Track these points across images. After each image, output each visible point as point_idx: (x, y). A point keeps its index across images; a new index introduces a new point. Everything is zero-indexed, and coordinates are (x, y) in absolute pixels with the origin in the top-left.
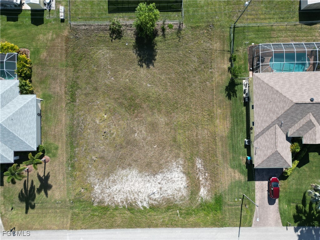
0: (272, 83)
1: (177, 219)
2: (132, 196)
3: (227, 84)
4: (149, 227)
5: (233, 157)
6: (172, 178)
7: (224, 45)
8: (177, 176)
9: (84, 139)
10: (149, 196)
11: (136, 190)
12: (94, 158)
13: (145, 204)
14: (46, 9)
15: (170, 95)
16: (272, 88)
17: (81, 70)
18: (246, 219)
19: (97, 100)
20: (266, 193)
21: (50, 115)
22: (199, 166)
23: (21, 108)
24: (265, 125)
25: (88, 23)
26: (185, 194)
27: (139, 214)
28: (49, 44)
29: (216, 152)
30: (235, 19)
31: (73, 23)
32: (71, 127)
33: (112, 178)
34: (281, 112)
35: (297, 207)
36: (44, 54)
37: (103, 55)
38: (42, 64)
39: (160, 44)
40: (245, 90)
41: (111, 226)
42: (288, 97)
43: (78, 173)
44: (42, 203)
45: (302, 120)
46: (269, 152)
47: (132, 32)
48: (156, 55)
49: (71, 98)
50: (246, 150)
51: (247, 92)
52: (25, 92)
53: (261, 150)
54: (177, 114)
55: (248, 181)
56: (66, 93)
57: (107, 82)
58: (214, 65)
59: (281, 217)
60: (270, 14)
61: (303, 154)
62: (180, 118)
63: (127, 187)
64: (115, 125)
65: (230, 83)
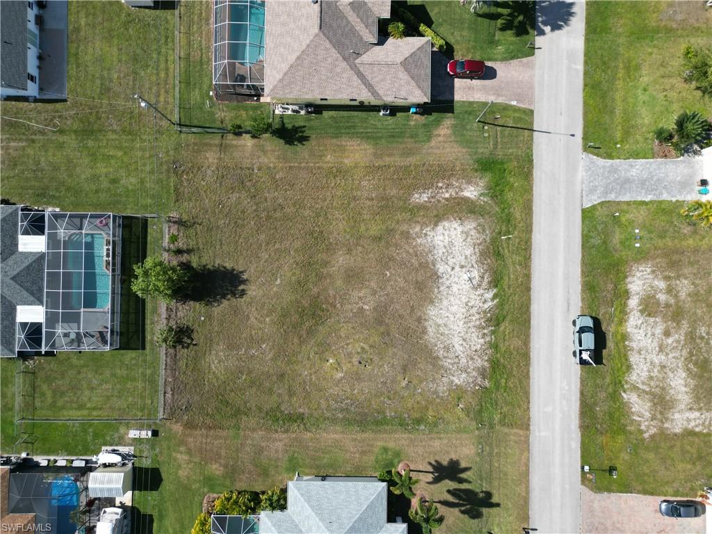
0: (283, 65)
1: (517, 241)
2: (474, 318)
3: (282, 141)
4: (528, 289)
5: (412, 137)
6: (445, 247)
7: (210, 145)
8: (441, 238)
9: (369, 401)
10: (475, 288)
11: (464, 310)
12: (404, 383)
13: (489, 295)
14: (133, 464)
15: (297, 244)
16: (291, 66)
17: (245, 403)
18: (520, 119)
19: (300, 375)
20: (476, 82)
21: (325, 461)
22: (425, 197)
23: (312, 507)
24: (356, 81)
25: (161, 388)
26: (474, 225)
27: (506, 307)
28: (197, 460)
29: (401, 167)
30: (164, 123)
31: (161, 415)
32: (348, 422)
33: (441, 352)
34: (334, 53)
35: (503, 29)
36: (216, 469)
37: (219, 362)
38: (232, 472)
39: (210, 258)
40: (294, 111)
41: (526, 356)
42: (308, 42)
43: (431, 413)
44: (481, 480)
45: (350, 19)
46: (403, 76)
47: (180, 308)
48: (225, 268)
49: (296, 421)
50: (399, 114)
51: (296, 108)
52: (282, 502)
53: (399, 90)
54: (331, 233)
55: (453, 113)
56: (287, 431)
57: (270, 356)
58: (246, 163)
59: (518, 58)
60: (159, 60)
61: (409, 15)
62: (339, 227)
63: (458, 327)
64: (347, 344)
65: (280, 137)
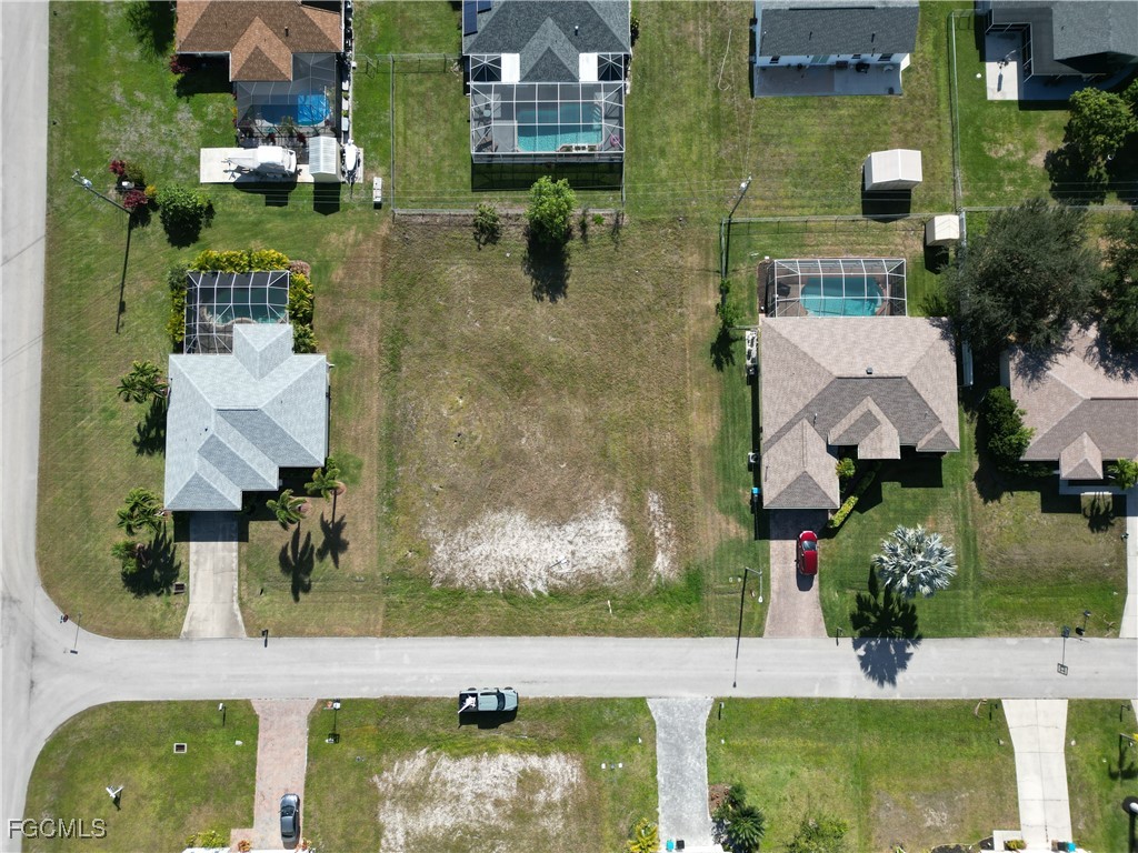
0: (797, 338)
1: (606, 619)
2: (512, 568)
3: (714, 340)
4: (548, 633)
5: (725, 490)
6: (596, 533)
7: (707, 258)
8: (607, 528)
9: (416, 447)
10: (548, 569)
11: (522, 556)
12: (436, 486)
13: (540, 587)
14: (344, 183)
15: (595, 360)
16: (796, 347)
17: (412, 305)
18: (751, 620)
19: (444, 367)
20: (793, 566)
21: (347, 397)
22: (654, 507)
23: (298, 381)
24: (783, 421)
25: (428, 211)
26: (623, 567)
27: (526, 607)
28: (348, 253)
29: (689, 478)
30: (731, 205)
31: (398, 211)
32: (391, 422)
33: (472, 530)
34: (812, 394)
35: (859, 598)
36: (338, 274)
37: (460, 275)
38: (334, 292)
39: (578, 260)
40: (750, 352)
41: (468, 631)
42: (823, 364)
43: (402, 518)
44: (324, 580)
45: (853, 412)
46: (791, 476)
47: (519, 230)
48: (568, 277)
49: (392, 363)
50: (751, 475)
51: (754, 355)
52: (303, 349)
53: (775, 471)
54: (609, 399)
55: (756, 539)
56: (380, 352)
57: (466, 332)
58: (688, 300)
59: (825, 617)
60: (803, 198)
61: (866, 483)
62: (616, 407)
63: (503, 548)
64: (480, 420)
65: (719, 337)
